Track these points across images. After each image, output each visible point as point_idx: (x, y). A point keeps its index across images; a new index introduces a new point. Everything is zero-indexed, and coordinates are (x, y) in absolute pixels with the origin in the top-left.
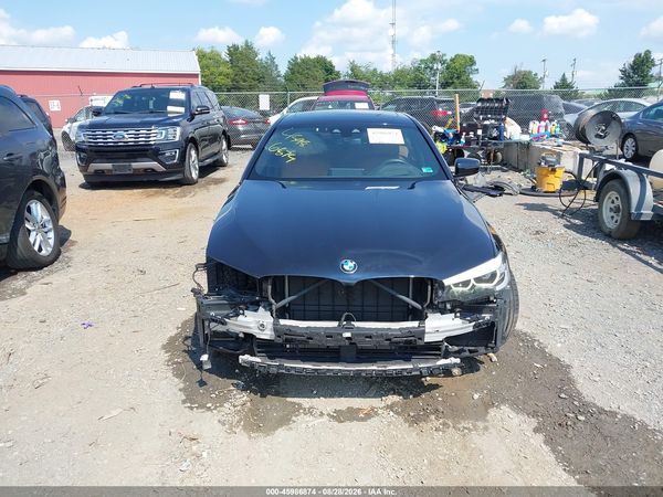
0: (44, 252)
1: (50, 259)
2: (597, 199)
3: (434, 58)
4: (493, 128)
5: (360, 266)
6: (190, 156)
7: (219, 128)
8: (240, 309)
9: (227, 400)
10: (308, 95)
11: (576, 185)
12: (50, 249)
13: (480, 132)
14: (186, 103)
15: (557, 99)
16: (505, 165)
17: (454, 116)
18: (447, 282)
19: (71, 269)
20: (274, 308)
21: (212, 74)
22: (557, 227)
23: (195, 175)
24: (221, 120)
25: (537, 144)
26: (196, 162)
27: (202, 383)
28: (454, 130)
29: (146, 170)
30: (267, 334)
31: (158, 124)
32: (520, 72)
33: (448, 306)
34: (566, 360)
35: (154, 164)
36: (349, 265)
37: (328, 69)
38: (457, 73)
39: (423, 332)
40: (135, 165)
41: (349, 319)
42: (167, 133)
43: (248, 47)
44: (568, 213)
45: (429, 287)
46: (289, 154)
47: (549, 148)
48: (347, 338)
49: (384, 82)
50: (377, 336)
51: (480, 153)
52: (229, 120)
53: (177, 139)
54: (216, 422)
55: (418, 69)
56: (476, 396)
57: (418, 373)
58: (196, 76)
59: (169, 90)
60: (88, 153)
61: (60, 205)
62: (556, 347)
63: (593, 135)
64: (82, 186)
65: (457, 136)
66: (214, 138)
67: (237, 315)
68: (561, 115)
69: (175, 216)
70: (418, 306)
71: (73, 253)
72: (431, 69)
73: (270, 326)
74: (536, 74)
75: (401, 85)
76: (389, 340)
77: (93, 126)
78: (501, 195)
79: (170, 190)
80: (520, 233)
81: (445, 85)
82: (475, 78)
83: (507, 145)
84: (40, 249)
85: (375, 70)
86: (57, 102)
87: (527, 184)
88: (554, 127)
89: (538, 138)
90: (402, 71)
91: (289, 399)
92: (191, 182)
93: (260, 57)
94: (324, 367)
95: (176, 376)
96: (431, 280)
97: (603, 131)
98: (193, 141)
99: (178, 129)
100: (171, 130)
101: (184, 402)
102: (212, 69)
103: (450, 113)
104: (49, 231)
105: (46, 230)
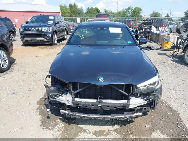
0: (4, 67)
1: (6, 69)
2: (183, 52)
3: (129, 8)
4: (148, 29)
5: (105, 79)
6: (55, 36)
7: (64, 28)
8: (60, 94)
9: (56, 125)
10: (92, 18)
11: (175, 47)
12: (6, 66)
13: (144, 30)
14: (54, 20)
15: (167, 20)
16: (151, 40)
17: (136, 25)
18: (138, 86)
19: (13, 73)
20: (73, 94)
21: (64, 12)
22: (169, 61)
23: (56, 42)
24: (65, 26)
25: (162, 34)
26: (56, 38)
27: (49, 118)
28: (135, 29)
29: (41, 40)
30: (70, 104)
31: (45, 26)
32: (155, 13)
33: (139, 95)
34: (178, 111)
35: (43, 39)
36: (101, 79)
37: (98, 11)
38: (136, 13)
39: (129, 105)
40: (38, 39)
41: (101, 98)
42: (47, 29)
43: (75, 4)
44: (173, 56)
45: (132, 88)
46: (82, 36)
47: (166, 35)
48: (100, 107)
49: (114, 15)
50: (111, 106)
51: (143, 36)
52: (68, 25)
53: (50, 31)
54: (51, 135)
55: (124, 12)
56: (147, 126)
57: (126, 119)
58: (59, 13)
59: (49, 16)
60: (24, 35)
61: (10, 52)
62: (174, 106)
63: (182, 31)
64: (22, 45)
65: (137, 31)
66: (63, 31)
67: (59, 96)
68: (168, 25)
69: (48, 55)
70: (127, 94)
71: (15, 67)
72: (128, 11)
73: (71, 101)
74: (159, 13)
75: (119, 16)
76: (116, 107)
77: (25, 27)
78: (150, 50)
79: (48, 47)
80: (158, 63)
81: (132, 16)
82: (141, 14)
83: (152, 34)
84: (3, 66)
85: (112, 12)
86: (17, 20)
87: (159, 47)
88: (167, 29)
89: (162, 32)
90: (120, 12)
91: (79, 126)
92: (55, 45)
93: (78, 7)
94: (91, 116)
95: (40, 114)
96: (132, 85)
97: (185, 30)
98: (55, 32)
99: (51, 28)
100: (49, 28)
101: (41, 126)
102: (65, 11)
103: (134, 24)
104: (6, 60)
105: (5, 60)
